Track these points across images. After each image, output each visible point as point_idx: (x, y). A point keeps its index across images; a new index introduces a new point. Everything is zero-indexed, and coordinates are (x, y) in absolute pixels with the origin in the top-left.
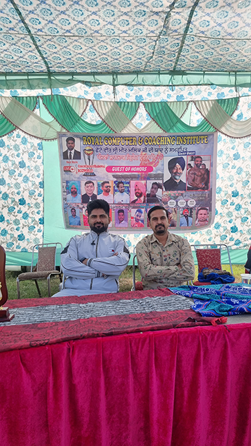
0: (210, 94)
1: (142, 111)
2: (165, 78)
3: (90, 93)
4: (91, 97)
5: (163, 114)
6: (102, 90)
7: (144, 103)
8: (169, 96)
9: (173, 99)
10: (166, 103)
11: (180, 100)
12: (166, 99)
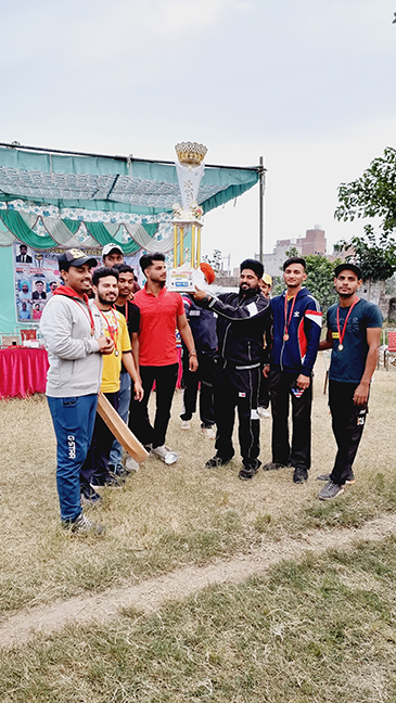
0: (136, 219)
1: (83, 227)
2: (102, 205)
3: (40, 210)
4: (41, 214)
5: (98, 232)
6: (50, 209)
7: (85, 223)
8: (104, 218)
9: (109, 221)
10: (102, 223)
11: (113, 221)
12: (102, 220)
